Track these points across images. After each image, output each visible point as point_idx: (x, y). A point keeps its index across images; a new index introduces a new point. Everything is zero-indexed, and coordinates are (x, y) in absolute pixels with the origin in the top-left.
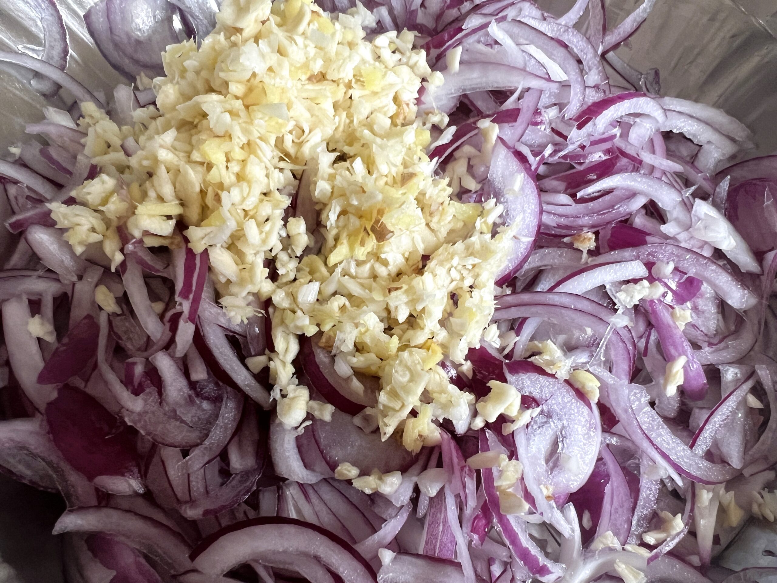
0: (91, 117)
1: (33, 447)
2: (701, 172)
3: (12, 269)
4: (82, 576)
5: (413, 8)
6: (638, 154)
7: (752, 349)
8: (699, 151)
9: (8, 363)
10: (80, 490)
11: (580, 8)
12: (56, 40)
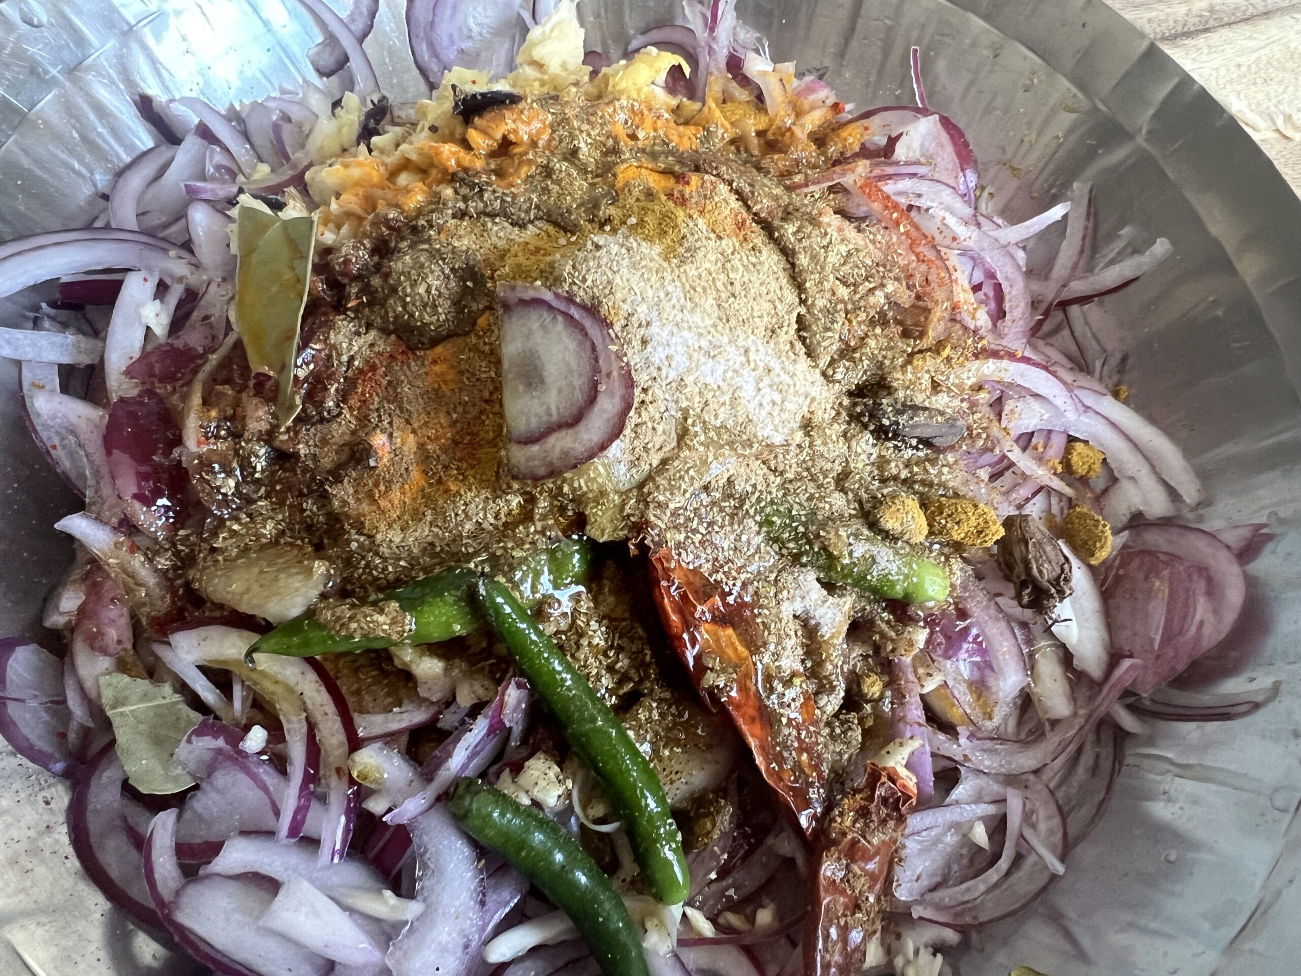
1: (83, 436)
8: (1114, 484)
12: (361, 14)
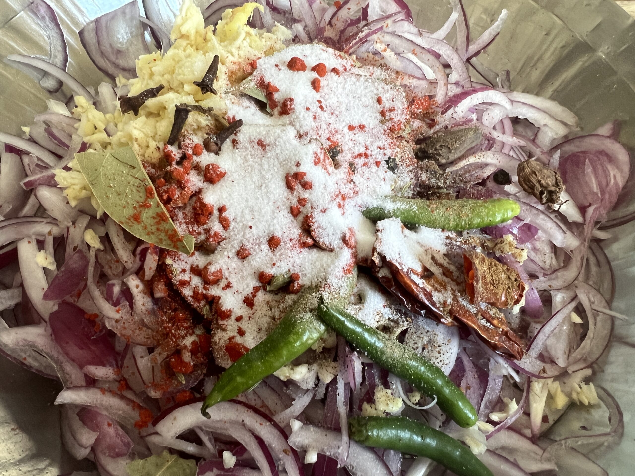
0: (82, 107)
1: (39, 345)
2: (540, 147)
3: (24, 217)
4: (75, 438)
5: (322, 25)
6: (490, 134)
7: (576, 279)
8: (538, 131)
9: (22, 285)
10: (73, 377)
11: (448, 27)
12: (58, 51)
